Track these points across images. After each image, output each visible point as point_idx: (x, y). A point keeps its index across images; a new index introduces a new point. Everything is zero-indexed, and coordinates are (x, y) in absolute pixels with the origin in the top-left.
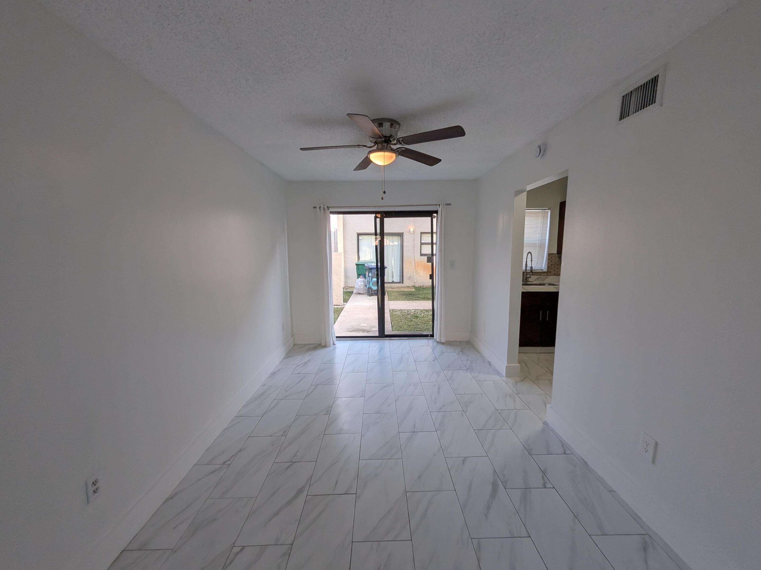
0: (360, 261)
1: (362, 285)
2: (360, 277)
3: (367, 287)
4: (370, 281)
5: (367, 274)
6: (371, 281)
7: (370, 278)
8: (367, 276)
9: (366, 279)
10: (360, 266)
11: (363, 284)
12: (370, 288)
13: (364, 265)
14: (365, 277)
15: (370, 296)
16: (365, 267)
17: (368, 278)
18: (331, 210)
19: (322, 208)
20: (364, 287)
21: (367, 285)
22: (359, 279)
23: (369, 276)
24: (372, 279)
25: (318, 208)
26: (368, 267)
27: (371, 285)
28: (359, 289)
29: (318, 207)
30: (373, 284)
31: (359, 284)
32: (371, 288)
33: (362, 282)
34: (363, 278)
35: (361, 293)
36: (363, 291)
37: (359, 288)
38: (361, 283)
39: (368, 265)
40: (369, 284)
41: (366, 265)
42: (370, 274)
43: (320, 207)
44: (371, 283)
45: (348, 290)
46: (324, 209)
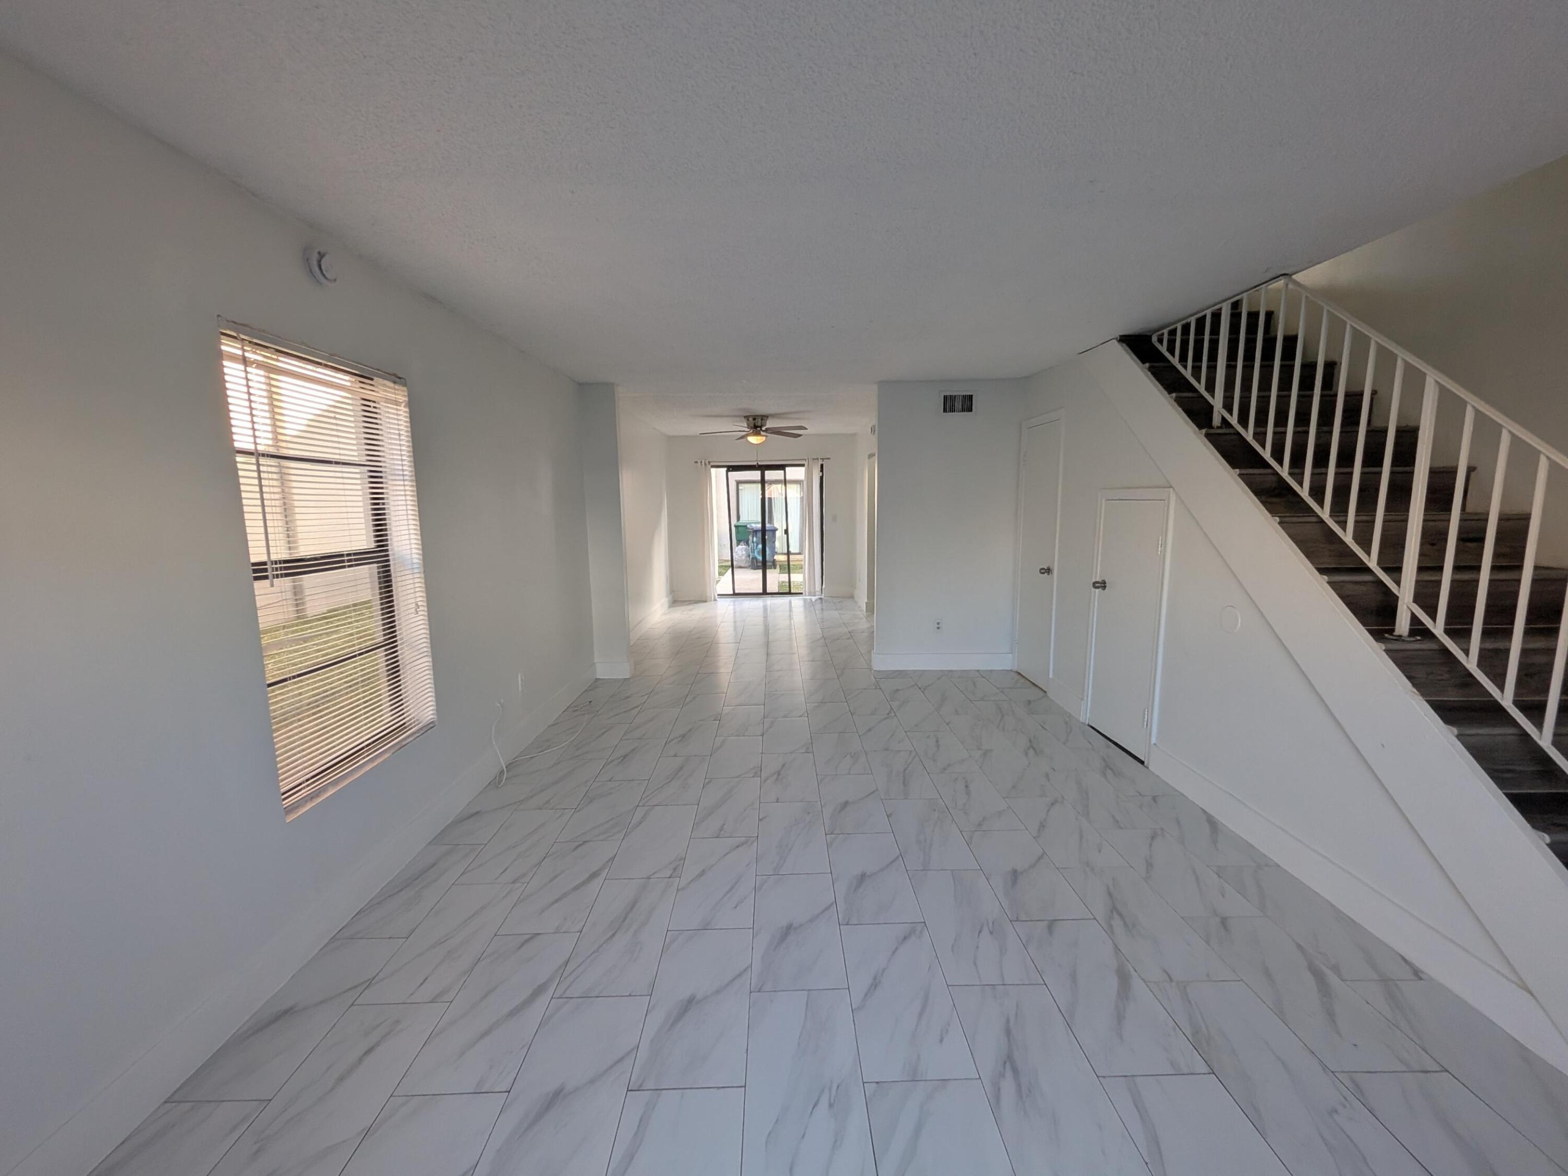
0: (740, 521)
1: (743, 555)
2: (741, 544)
3: (751, 558)
4: (755, 548)
5: (751, 538)
6: (757, 549)
7: (755, 544)
8: (750, 542)
9: (749, 546)
10: (740, 528)
11: (744, 553)
12: (754, 558)
13: (746, 526)
14: (747, 544)
15: (755, 569)
16: (747, 530)
17: (752, 544)
18: (712, 464)
19: (703, 463)
20: (746, 557)
21: (751, 554)
22: (739, 546)
23: (753, 542)
24: (757, 546)
25: (699, 464)
26: (752, 529)
27: (756, 554)
28: (738, 560)
29: (699, 461)
30: (758, 553)
31: (740, 553)
32: (756, 558)
33: (743, 550)
34: (745, 545)
35: (743, 566)
36: (746, 563)
37: (740, 559)
38: (742, 552)
39: (751, 526)
40: (754, 553)
41: (748, 526)
42: (755, 539)
43: (701, 462)
44: (756, 552)
45: (724, 564)
46: (705, 464)
